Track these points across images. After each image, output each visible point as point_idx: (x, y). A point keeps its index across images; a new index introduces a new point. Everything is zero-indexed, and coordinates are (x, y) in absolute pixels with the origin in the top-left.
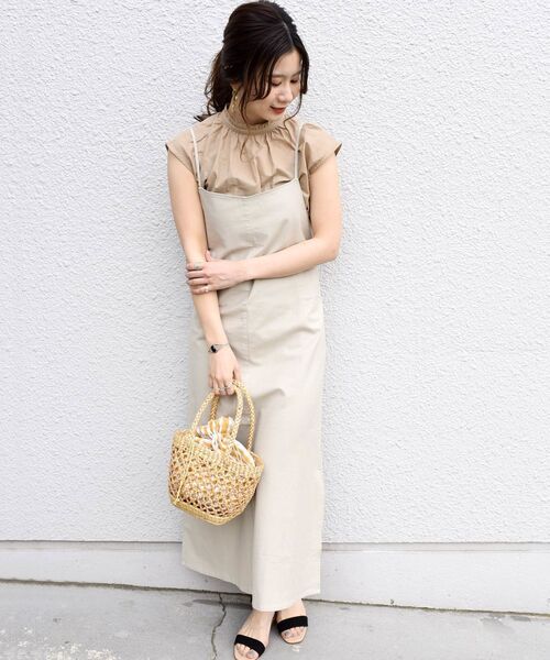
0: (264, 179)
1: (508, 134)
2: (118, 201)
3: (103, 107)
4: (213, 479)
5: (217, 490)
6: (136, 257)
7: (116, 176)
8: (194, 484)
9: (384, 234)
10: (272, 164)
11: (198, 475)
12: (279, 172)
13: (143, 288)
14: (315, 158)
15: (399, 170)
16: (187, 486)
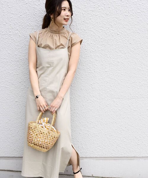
0: (57, 46)
1: (128, 33)
2: (9, 52)
3: (5, 24)
4: (45, 138)
5: (46, 141)
6: (15, 69)
7: (9, 44)
8: (38, 139)
9: (90, 63)
10: (60, 42)
11: (39, 136)
12: (62, 45)
13: (17, 79)
14: (73, 42)
15: (95, 44)
16: (36, 140)
